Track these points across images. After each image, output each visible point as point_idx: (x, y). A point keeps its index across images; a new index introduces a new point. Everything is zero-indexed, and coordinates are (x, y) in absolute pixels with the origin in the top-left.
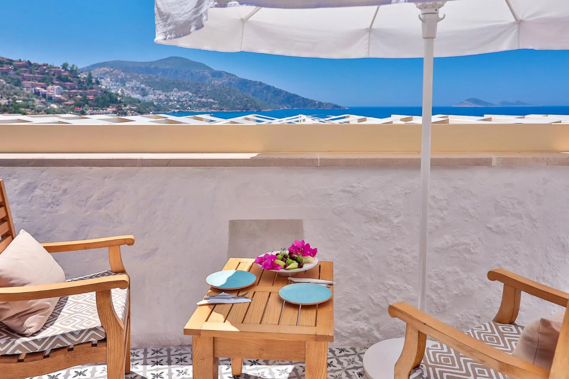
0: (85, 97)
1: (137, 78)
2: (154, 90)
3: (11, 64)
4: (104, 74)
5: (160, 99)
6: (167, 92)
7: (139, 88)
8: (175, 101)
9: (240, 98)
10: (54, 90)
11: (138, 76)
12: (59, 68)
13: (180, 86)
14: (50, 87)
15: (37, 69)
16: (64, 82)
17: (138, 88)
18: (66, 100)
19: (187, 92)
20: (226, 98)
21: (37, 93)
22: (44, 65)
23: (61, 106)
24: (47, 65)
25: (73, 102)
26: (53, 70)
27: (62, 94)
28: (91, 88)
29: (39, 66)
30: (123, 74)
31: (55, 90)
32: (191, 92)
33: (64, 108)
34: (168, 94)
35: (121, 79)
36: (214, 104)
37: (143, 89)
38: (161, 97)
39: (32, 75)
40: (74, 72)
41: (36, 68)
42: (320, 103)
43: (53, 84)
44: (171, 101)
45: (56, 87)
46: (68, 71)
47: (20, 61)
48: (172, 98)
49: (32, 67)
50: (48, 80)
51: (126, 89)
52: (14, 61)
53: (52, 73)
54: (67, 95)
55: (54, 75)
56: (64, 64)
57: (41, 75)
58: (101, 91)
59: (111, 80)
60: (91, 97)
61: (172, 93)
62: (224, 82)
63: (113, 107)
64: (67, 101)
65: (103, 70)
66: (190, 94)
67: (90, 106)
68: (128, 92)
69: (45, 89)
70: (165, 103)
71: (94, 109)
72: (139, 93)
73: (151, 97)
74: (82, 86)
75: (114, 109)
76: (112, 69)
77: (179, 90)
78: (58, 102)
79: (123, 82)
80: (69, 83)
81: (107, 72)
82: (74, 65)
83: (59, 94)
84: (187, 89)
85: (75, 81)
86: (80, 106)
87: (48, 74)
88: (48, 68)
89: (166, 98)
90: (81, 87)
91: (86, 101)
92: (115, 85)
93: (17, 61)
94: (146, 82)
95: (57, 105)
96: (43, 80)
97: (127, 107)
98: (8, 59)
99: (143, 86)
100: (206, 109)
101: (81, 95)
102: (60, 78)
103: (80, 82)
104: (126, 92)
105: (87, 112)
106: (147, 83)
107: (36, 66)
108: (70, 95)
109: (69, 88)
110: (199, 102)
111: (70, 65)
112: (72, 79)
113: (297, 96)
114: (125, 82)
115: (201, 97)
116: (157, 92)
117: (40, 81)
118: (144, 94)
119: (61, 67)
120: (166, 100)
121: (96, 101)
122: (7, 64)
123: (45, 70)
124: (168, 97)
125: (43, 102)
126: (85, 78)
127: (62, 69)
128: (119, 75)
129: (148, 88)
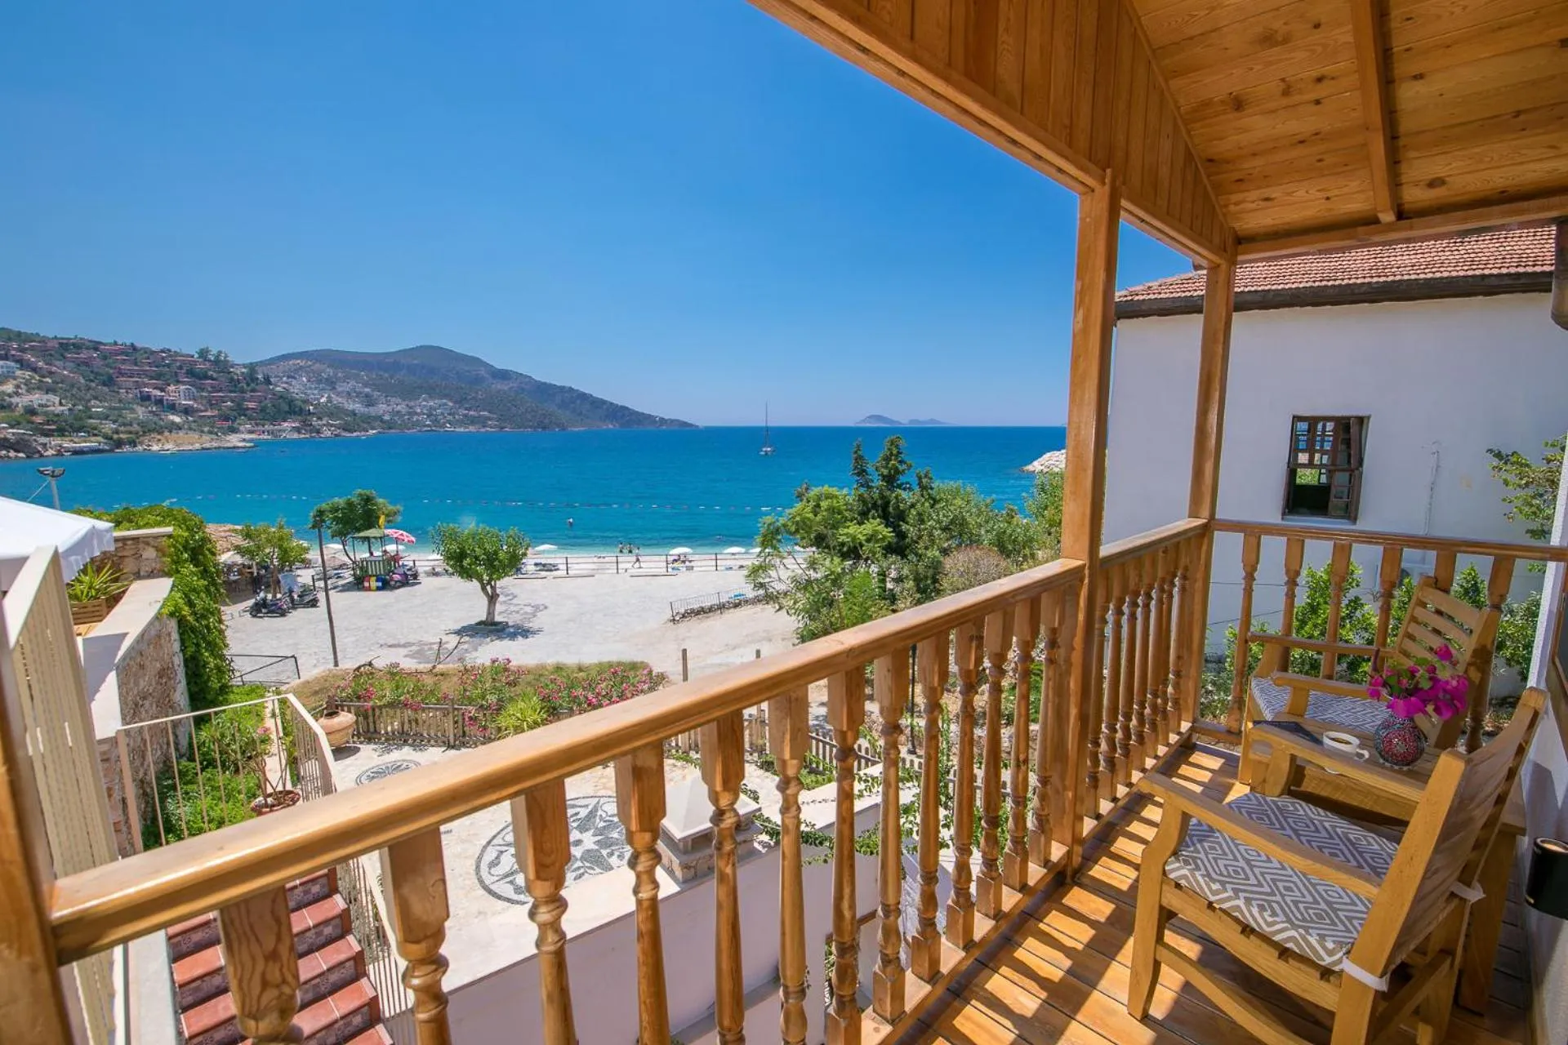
0: (239, 405)
1: (357, 377)
2: (387, 396)
3: (96, 349)
4: (296, 370)
5: (398, 412)
6: (410, 400)
7: (361, 393)
8: (424, 414)
9: (533, 411)
10: (178, 393)
11: (358, 375)
12: (193, 357)
13: (432, 391)
14: (172, 388)
15: (148, 358)
16: (200, 379)
17: (358, 394)
18: (202, 408)
19: (444, 401)
20: (509, 409)
21: (145, 398)
22: (163, 351)
23: (190, 419)
24: (169, 351)
25: (216, 412)
26: (180, 360)
27: (194, 399)
28: (253, 391)
29: (153, 353)
30: (331, 371)
31: (182, 393)
32: (451, 400)
33: (194, 422)
34: (412, 404)
35: (327, 379)
36: (490, 419)
37: (367, 396)
38: (399, 408)
39: (136, 368)
40: (221, 365)
41: (146, 355)
42: (662, 419)
43: (178, 382)
44: (416, 414)
45: (182, 387)
46: (210, 361)
47: (115, 343)
48: (419, 411)
49: (138, 355)
50: (168, 377)
51: (338, 394)
52: (105, 345)
53: (178, 364)
54: (204, 402)
55: (181, 368)
56: (202, 350)
57: (157, 367)
58: (274, 395)
59: (309, 381)
60: (251, 405)
61: (417, 402)
62: (512, 388)
63: (294, 422)
64: (206, 411)
65: (294, 365)
66: (451, 404)
67: (249, 419)
68: (340, 400)
69: (162, 390)
70: (406, 417)
71: (257, 425)
72: (361, 402)
73: (381, 408)
74: (235, 386)
75: (297, 425)
76: (309, 363)
77: (431, 397)
78: (187, 411)
79: (331, 383)
80: (210, 381)
81: (301, 368)
82: (220, 352)
83: (190, 400)
84: (446, 396)
85: (223, 378)
86: (227, 419)
87: (168, 366)
88: (171, 356)
89: (408, 409)
90: (233, 389)
91: (242, 411)
92: (316, 388)
93: (110, 344)
94: (374, 384)
95: (180, 417)
96: (158, 376)
97: (324, 422)
98: (91, 341)
99: (367, 390)
100: (477, 426)
101: (232, 401)
102: (191, 373)
103: (232, 380)
104: (336, 400)
105: (242, 428)
106: (377, 387)
107: (146, 352)
108: (210, 401)
109: (210, 389)
110: (465, 416)
111: (214, 351)
112: (215, 375)
113: (627, 408)
114: (335, 383)
115: (469, 409)
116: (393, 399)
117: (152, 378)
118: (370, 402)
119: (196, 356)
120: (409, 413)
121: (261, 411)
122: (88, 348)
123: (163, 358)
124: (411, 408)
125: (150, 412)
126: (243, 373)
127: (199, 357)
128: (324, 371)
129: (376, 394)
